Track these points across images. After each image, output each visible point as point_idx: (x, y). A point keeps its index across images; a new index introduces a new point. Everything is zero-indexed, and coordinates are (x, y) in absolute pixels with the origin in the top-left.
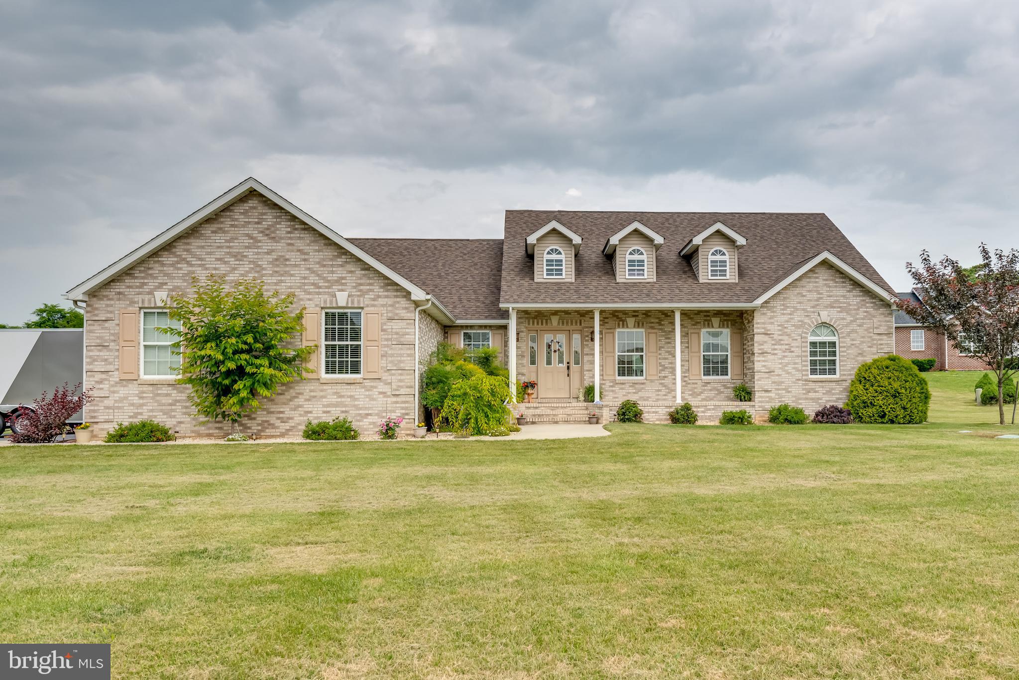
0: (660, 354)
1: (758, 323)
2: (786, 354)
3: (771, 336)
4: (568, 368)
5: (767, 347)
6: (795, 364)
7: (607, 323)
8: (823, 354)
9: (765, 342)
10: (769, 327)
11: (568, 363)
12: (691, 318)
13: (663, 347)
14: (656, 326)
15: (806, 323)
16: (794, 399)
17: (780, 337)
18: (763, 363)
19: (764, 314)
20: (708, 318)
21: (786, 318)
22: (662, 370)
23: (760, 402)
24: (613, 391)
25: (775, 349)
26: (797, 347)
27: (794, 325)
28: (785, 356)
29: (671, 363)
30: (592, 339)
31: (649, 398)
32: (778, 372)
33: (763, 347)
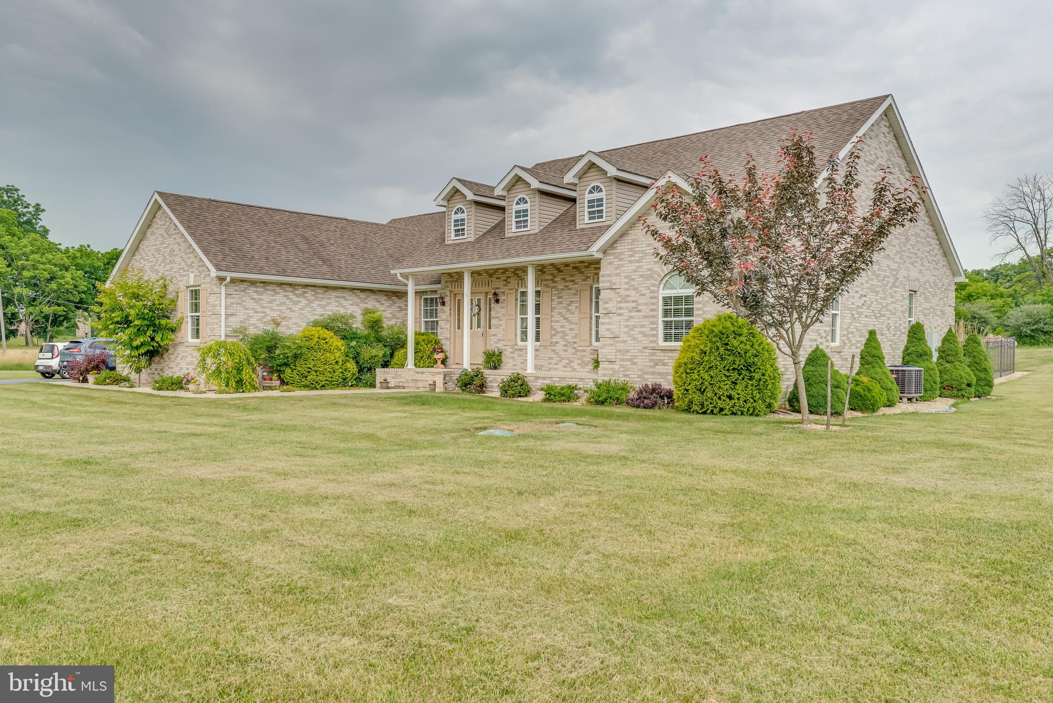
0: (553, 316)
1: (603, 276)
2: (632, 314)
3: (618, 291)
4: (483, 333)
5: (611, 306)
6: (642, 326)
7: (509, 283)
8: (677, 312)
9: (610, 299)
10: (615, 279)
11: (483, 327)
12: (582, 273)
14: (549, 283)
15: (655, 272)
16: (640, 373)
18: (608, 327)
19: (611, 263)
20: (597, 271)
21: (633, 266)
22: (554, 335)
24: (513, 358)
25: (621, 308)
26: (645, 304)
27: (641, 276)
28: (631, 317)
29: (562, 327)
30: (497, 301)
31: (542, 366)
32: (624, 337)
33: (607, 306)
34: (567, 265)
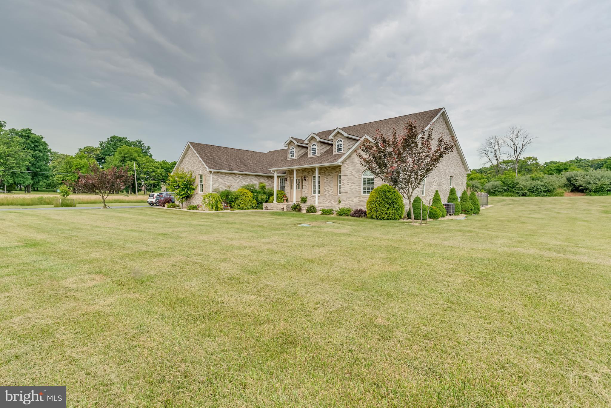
0: (324, 185)
1: (342, 171)
2: (352, 184)
3: (347, 176)
5: (345, 182)
6: (356, 189)
7: (309, 173)
8: (368, 184)
9: (345, 179)
10: (346, 172)
12: (335, 170)
13: (325, 182)
14: (323, 173)
15: (360, 170)
17: (350, 177)
18: (344, 189)
19: (345, 167)
21: (353, 168)
22: (325, 191)
23: (342, 206)
24: (310, 199)
25: (348, 182)
26: (357, 181)
27: (356, 171)
28: (352, 185)
29: (328, 189)
30: (305, 180)
31: (321, 202)
32: (349, 192)
33: (343, 181)
34: (329, 167)
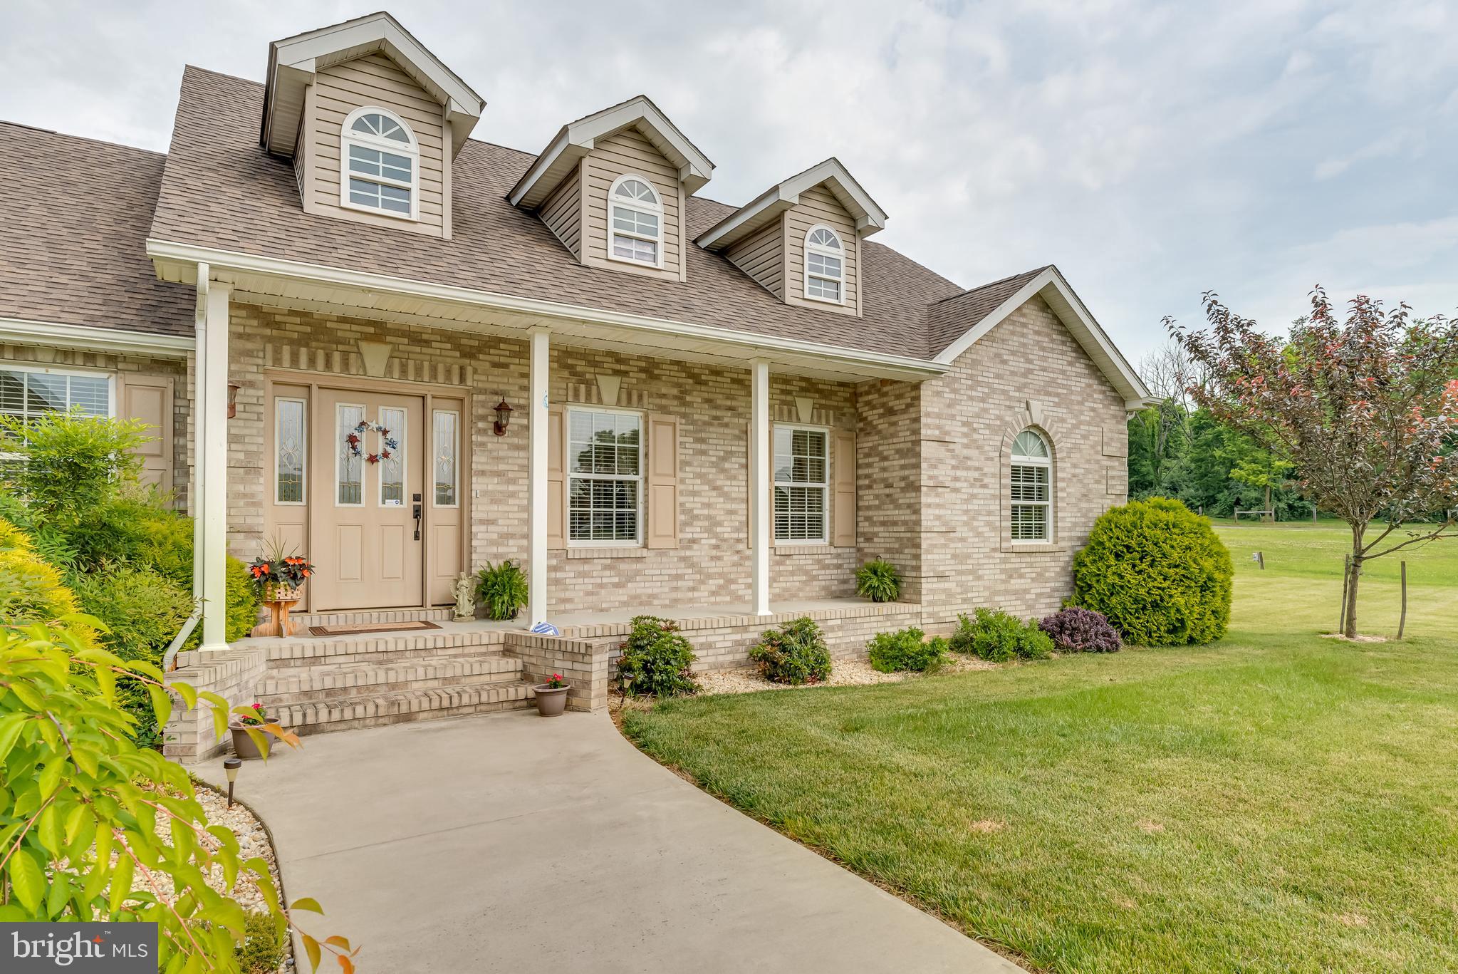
0: (682, 481)
1: (928, 415)
2: (975, 491)
3: (951, 446)
4: (418, 513)
5: (944, 473)
6: (990, 513)
8: (1029, 493)
9: (940, 460)
10: (948, 425)
11: (417, 498)
13: (689, 464)
14: (674, 405)
15: (1006, 423)
16: (987, 594)
17: (966, 452)
18: (937, 512)
19: (938, 394)
20: (789, 398)
21: (975, 407)
22: (686, 524)
23: (931, 603)
25: (956, 479)
26: (993, 475)
27: (988, 426)
28: (973, 496)
29: (708, 505)
30: (499, 429)
32: (963, 531)
33: (935, 472)
34: (716, 372)
